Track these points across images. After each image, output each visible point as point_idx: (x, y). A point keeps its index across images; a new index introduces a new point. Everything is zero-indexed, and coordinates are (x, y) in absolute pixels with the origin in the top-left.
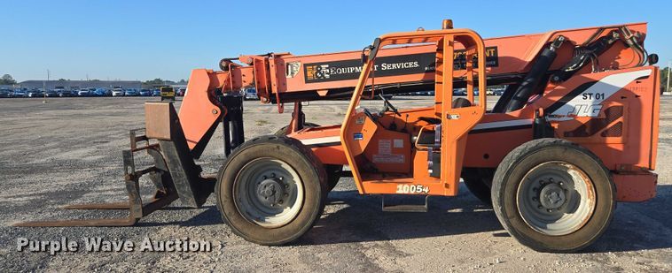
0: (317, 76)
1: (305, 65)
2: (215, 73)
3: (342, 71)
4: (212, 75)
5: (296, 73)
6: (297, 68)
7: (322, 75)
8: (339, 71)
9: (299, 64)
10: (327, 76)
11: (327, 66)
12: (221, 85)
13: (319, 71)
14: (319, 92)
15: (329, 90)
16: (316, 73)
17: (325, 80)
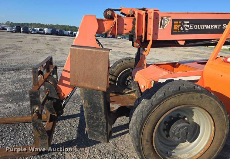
0: (180, 30)
1: (174, 20)
2: (102, 20)
3: (198, 27)
4: (100, 21)
5: (166, 26)
6: (168, 22)
7: (184, 29)
8: (196, 27)
9: (170, 19)
10: (187, 30)
11: (188, 22)
12: (106, 30)
13: (182, 26)
14: (179, 42)
15: (186, 40)
16: (180, 27)
17: (186, 33)
